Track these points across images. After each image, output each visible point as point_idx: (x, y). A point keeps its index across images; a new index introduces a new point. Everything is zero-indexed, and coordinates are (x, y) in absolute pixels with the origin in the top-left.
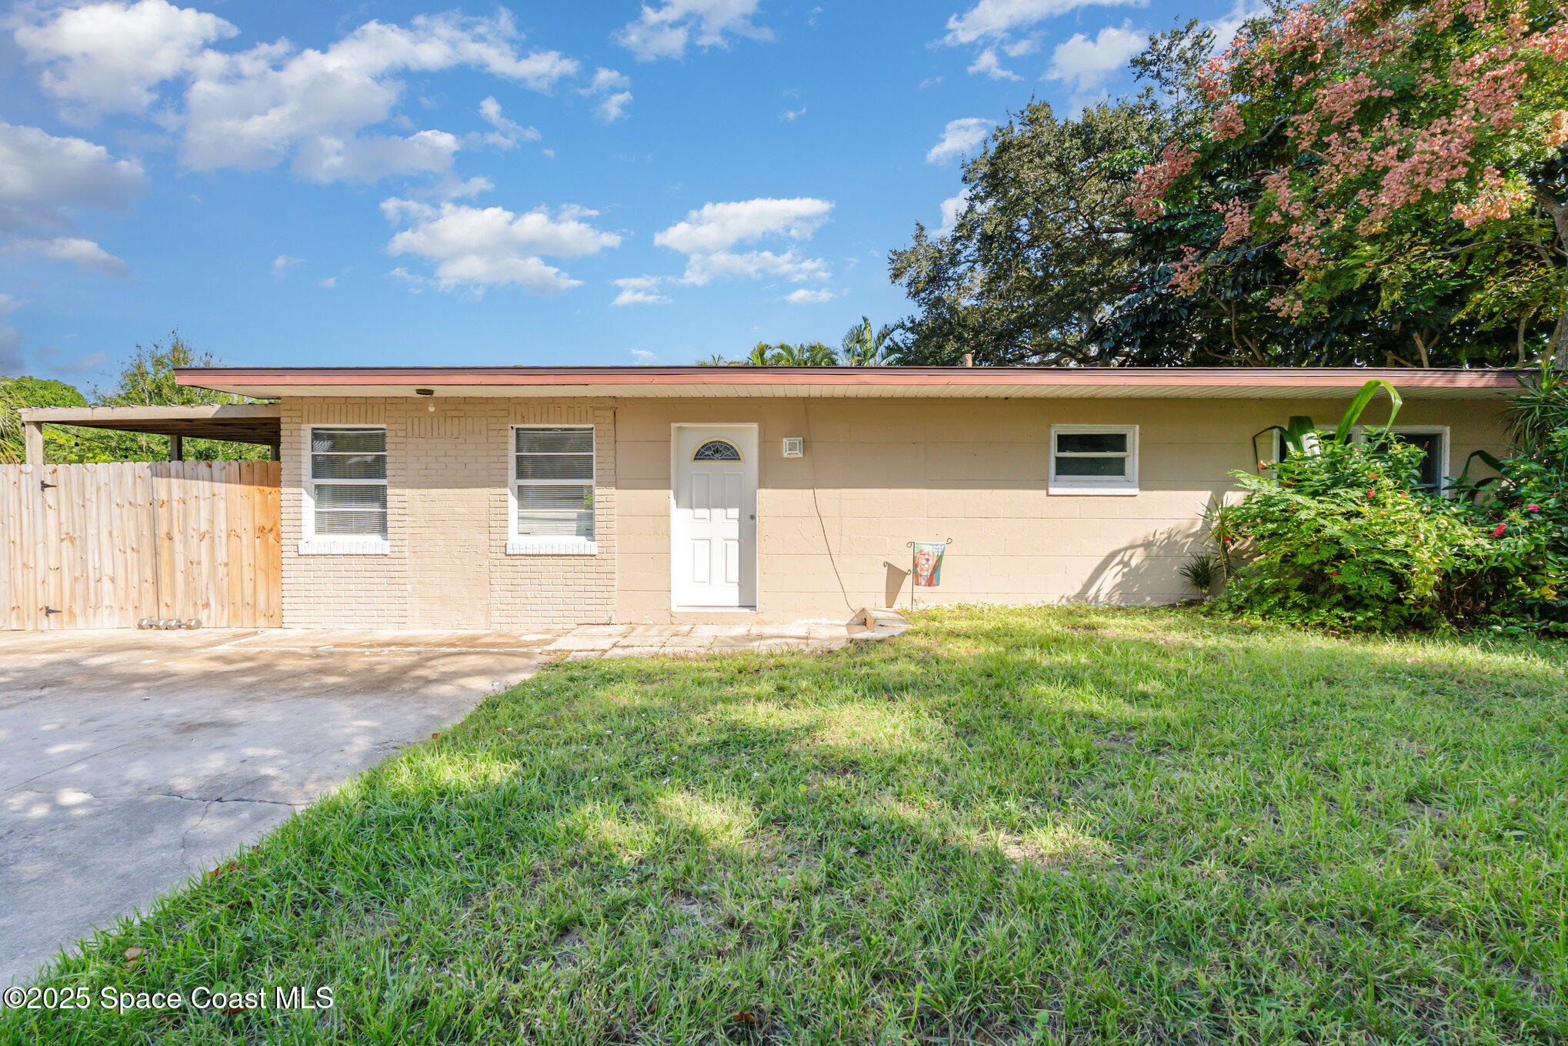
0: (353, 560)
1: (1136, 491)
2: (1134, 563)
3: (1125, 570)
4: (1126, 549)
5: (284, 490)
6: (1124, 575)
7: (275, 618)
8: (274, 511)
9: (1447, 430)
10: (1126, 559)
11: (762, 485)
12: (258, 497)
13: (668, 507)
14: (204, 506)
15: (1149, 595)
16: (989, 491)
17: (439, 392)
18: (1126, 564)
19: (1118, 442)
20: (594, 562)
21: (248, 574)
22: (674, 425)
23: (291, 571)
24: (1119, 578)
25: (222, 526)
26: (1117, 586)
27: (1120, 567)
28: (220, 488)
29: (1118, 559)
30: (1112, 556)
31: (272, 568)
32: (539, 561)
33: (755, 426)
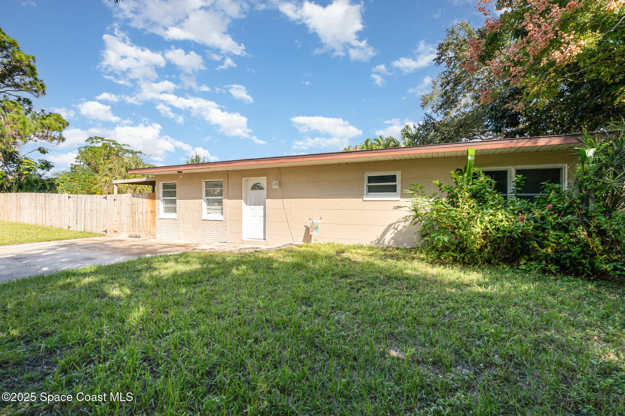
0: (170, 220)
1: (399, 199)
2: (399, 229)
3: (396, 232)
4: (396, 223)
5: (156, 201)
6: (395, 234)
7: (154, 236)
8: (154, 206)
9: (566, 165)
10: (396, 227)
11: (268, 198)
12: (151, 202)
13: (241, 206)
14: (141, 205)
15: (406, 243)
16: (340, 199)
17: (184, 172)
18: (396, 229)
19: (393, 178)
20: (222, 223)
21: (149, 224)
22: (243, 179)
23: (158, 222)
24: (393, 235)
25: (144, 210)
26: (392, 238)
27: (394, 230)
28: (144, 200)
29: (392, 227)
30: (390, 226)
31: (154, 222)
32: (210, 222)
33: (265, 178)
